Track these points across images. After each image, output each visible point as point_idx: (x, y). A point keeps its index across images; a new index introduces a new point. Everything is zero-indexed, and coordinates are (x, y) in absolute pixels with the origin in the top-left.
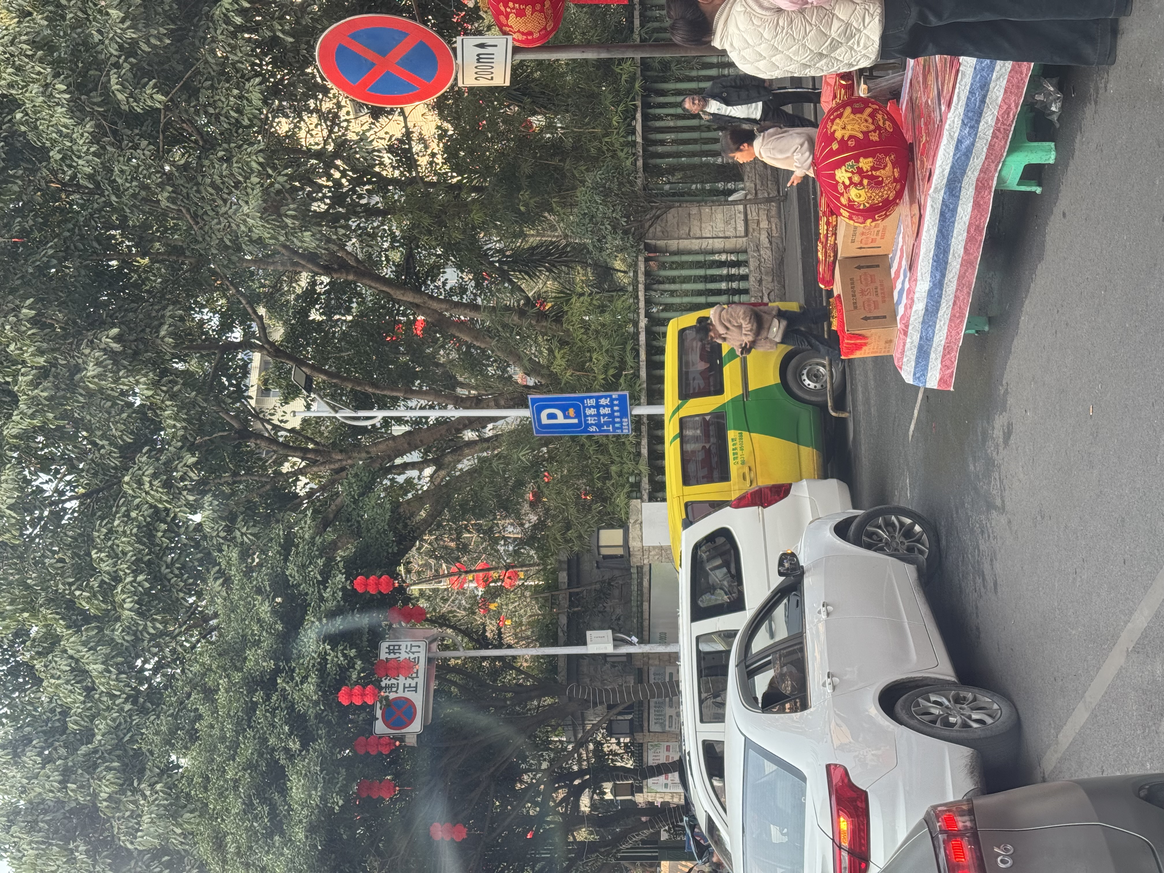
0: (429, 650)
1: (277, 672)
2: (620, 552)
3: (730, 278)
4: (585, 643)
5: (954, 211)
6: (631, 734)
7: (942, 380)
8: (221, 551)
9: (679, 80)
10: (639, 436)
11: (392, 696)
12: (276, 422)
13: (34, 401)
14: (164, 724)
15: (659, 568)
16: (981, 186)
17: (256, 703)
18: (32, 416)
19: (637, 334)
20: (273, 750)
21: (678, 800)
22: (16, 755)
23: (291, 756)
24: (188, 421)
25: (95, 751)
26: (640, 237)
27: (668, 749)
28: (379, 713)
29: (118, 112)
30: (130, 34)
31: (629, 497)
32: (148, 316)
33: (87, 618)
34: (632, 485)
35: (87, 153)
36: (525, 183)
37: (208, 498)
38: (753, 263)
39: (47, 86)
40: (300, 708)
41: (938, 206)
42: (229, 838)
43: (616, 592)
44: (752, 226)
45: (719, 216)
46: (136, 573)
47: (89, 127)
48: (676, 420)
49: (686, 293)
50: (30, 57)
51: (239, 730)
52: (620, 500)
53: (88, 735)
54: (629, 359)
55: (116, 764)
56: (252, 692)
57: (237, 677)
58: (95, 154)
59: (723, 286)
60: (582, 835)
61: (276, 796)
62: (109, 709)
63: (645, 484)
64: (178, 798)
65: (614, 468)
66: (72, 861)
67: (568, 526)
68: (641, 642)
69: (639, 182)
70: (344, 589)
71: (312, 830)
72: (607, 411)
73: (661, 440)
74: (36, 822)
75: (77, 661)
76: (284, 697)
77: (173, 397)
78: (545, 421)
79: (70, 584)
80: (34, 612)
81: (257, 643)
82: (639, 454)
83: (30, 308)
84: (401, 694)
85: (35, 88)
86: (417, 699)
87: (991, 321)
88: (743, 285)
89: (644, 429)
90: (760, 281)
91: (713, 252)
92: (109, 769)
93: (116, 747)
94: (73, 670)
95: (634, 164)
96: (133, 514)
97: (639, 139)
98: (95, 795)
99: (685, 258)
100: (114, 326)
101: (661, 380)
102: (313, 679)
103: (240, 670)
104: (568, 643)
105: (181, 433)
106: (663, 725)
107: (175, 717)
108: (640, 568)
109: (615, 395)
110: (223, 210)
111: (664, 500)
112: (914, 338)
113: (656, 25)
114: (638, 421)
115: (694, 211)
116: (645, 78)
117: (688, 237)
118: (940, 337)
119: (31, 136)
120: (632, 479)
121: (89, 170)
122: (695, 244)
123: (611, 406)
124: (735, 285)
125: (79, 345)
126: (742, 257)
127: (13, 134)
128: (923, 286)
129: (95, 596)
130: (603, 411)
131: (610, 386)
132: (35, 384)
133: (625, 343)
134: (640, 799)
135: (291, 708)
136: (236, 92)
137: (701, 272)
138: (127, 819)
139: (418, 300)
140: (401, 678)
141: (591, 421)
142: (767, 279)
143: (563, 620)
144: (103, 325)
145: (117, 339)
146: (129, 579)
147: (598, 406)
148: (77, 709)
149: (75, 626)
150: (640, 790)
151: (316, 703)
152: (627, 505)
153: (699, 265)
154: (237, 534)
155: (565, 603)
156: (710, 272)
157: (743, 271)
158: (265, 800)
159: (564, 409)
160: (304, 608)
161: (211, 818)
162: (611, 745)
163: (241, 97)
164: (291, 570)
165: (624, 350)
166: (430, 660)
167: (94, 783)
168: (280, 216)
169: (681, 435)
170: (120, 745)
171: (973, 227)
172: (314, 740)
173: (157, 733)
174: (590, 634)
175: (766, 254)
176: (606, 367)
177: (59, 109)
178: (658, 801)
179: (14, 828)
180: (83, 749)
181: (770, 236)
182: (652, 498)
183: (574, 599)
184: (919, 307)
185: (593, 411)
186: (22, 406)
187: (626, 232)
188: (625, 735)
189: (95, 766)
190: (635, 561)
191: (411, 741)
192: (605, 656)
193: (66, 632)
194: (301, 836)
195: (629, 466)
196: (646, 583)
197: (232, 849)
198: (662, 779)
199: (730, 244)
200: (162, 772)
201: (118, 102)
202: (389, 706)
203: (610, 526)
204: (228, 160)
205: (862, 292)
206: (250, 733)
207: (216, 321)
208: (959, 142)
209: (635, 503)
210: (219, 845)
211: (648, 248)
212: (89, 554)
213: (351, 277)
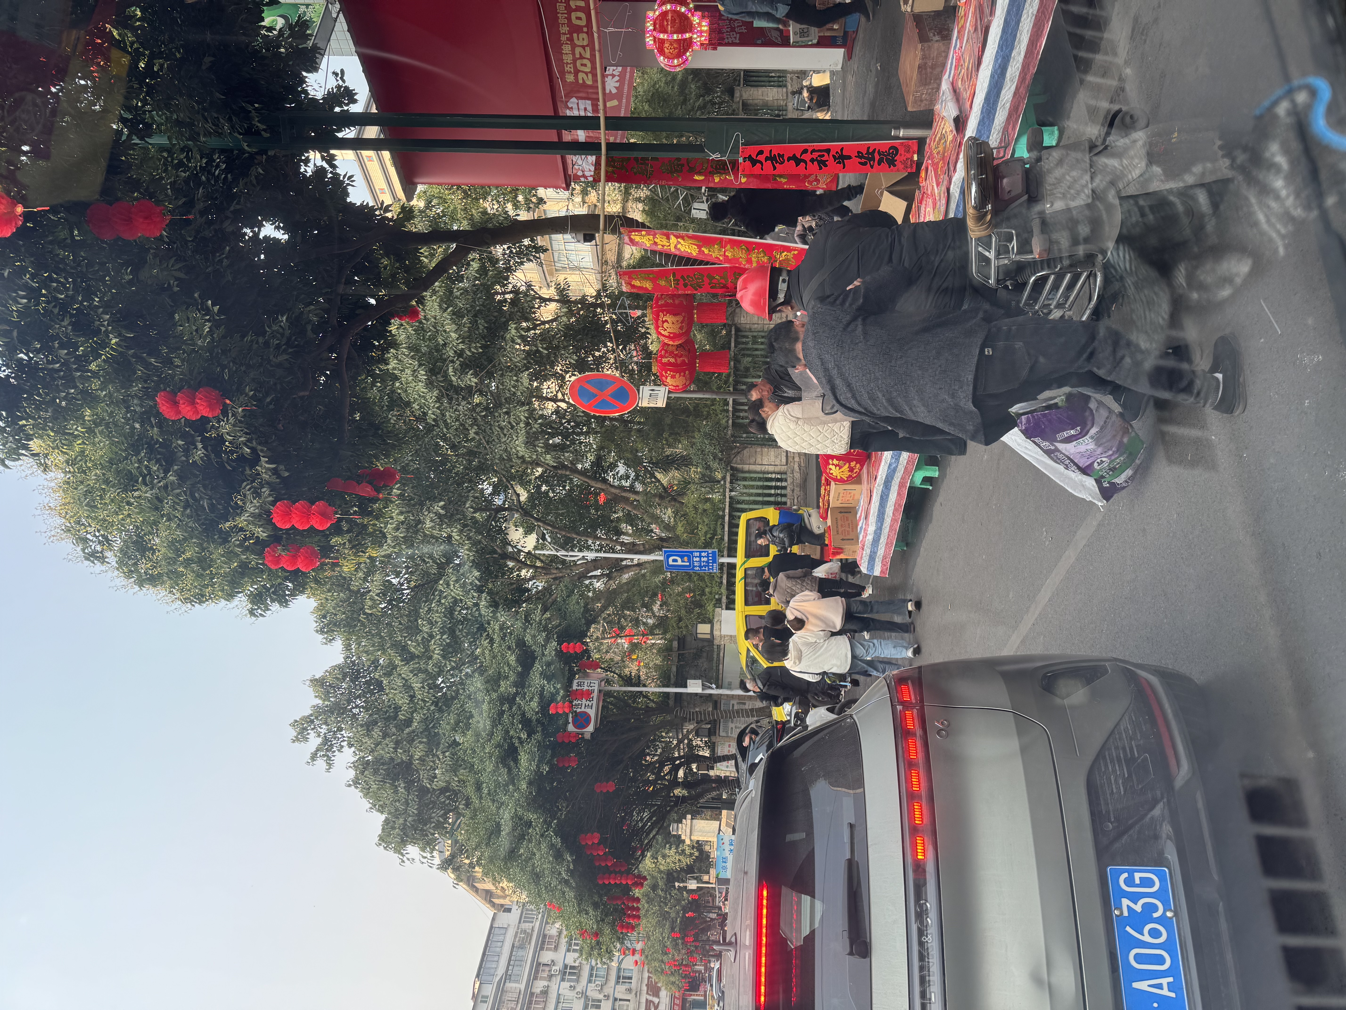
0: (600, 685)
1: (516, 694)
2: (708, 636)
3: (776, 488)
4: (686, 687)
5: (888, 496)
6: (709, 736)
7: (882, 572)
8: (489, 624)
9: (753, 377)
10: (722, 573)
11: (579, 710)
12: (519, 547)
13: (395, 538)
14: (452, 718)
15: (729, 647)
16: (901, 485)
17: (504, 711)
18: (394, 547)
19: (724, 516)
20: (512, 737)
21: (734, 774)
22: (368, 730)
23: (521, 742)
24: (476, 552)
25: (413, 731)
26: (728, 463)
27: (729, 746)
28: (570, 720)
29: (452, 385)
30: (461, 346)
31: (715, 606)
32: (460, 495)
33: (413, 657)
34: (717, 600)
35: (433, 407)
36: (667, 428)
37: (484, 595)
38: (789, 480)
39: (414, 371)
40: (528, 715)
41: (880, 492)
42: (484, 785)
43: (705, 654)
44: (790, 459)
45: (772, 453)
46: (442, 634)
47: (435, 394)
48: (743, 568)
49: (751, 495)
50: (407, 356)
51: (494, 725)
52: (710, 608)
53: (409, 722)
54: (719, 531)
55: (425, 740)
56: (502, 704)
57: (494, 695)
58: (438, 408)
59: (773, 491)
60: (678, 792)
61: (512, 763)
62: (422, 708)
63: (724, 600)
64: (457, 761)
65: (707, 590)
66: (396, 792)
67: (680, 620)
68: (717, 688)
69: (729, 432)
70: (556, 649)
71: (530, 783)
72: (705, 559)
73: (734, 576)
74: (378, 769)
75: (406, 681)
76: (519, 707)
77: (469, 538)
78: (671, 563)
79: (405, 637)
80: (384, 651)
81: (506, 678)
82: (721, 583)
83: (398, 489)
84: (583, 709)
85: (408, 371)
86: (592, 713)
87: (907, 545)
88: (783, 492)
89: (725, 569)
90: (793, 491)
91: (768, 473)
92: (421, 742)
93: (425, 730)
94: (404, 685)
95: (727, 422)
96: (443, 601)
97: (731, 409)
98: (412, 757)
99: (752, 475)
100: (441, 500)
101: (736, 542)
102: (536, 699)
103: (496, 691)
104: (677, 686)
105: (472, 558)
106: (727, 732)
107: (458, 715)
108: (719, 646)
109: (710, 551)
110: (504, 440)
111: (734, 609)
112: (867, 551)
113: (743, 346)
114: (722, 565)
115: (759, 450)
116: (735, 375)
117: (755, 464)
118: (881, 552)
119: (403, 395)
120: (717, 597)
121: (433, 416)
122: (758, 468)
123: (708, 557)
124: (779, 492)
125: (422, 509)
126: (783, 476)
127: (393, 391)
128: (872, 529)
129: (418, 645)
130: (703, 559)
131: (707, 545)
132: (397, 529)
133: (717, 521)
134: (712, 773)
135: (523, 714)
136: (515, 378)
137: (761, 483)
138: (428, 771)
139: (604, 487)
140: (584, 700)
141: (696, 564)
142: (797, 490)
143: (674, 669)
144: (434, 499)
145: (442, 508)
146: (438, 637)
147: (700, 557)
148: (405, 707)
149: (407, 661)
150: (712, 768)
151: (537, 713)
152: (714, 611)
153: (760, 479)
154: (499, 615)
155: (676, 659)
156: (766, 483)
157: (784, 484)
158: (505, 765)
159: (682, 557)
160: (534, 659)
161: (475, 773)
162: (697, 742)
163: (517, 381)
164: (528, 638)
165: (716, 524)
166: (600, 691)
167: (412, 750)
168: (535, 446)
169: (746, 577)
170: (427, 729)
171: (897, 504)
172: (535, 733)
173: (448, 724)
174: (689, 682)
175: (797, 475)
176: (706, 533)
177: (420, 384)
178: (723, 775)
179: (366, 772)
180: (407, 730)
181: (800, 466)
182: (728, 608)
183: (681, 657)
184: (870, 538)
185: (698, 559)
186: (389, 541)
187: (721, 460)
188: (705, 736)
189: (413, 740)
190: (716, 642)
191: (588, 736)
192: (696, 694)
193: (400, 663)
194: (524, 786)
195: (716, 589)
196: (722, 655)
197: (485, 791)
198: (725, 763)
199: (777, 469)
200: (450, 746)
201: (452, 381)
202: (576, 715)
203: (703, 622)
204: (507, 413)
205: (842, 526)
206: (500, 727)
207: (490, 490)
208: (890, 465)
209: (718, 610)
210: (479, 787)
211: (732, 468)
212: (416, 620)
213: (568, 473)
